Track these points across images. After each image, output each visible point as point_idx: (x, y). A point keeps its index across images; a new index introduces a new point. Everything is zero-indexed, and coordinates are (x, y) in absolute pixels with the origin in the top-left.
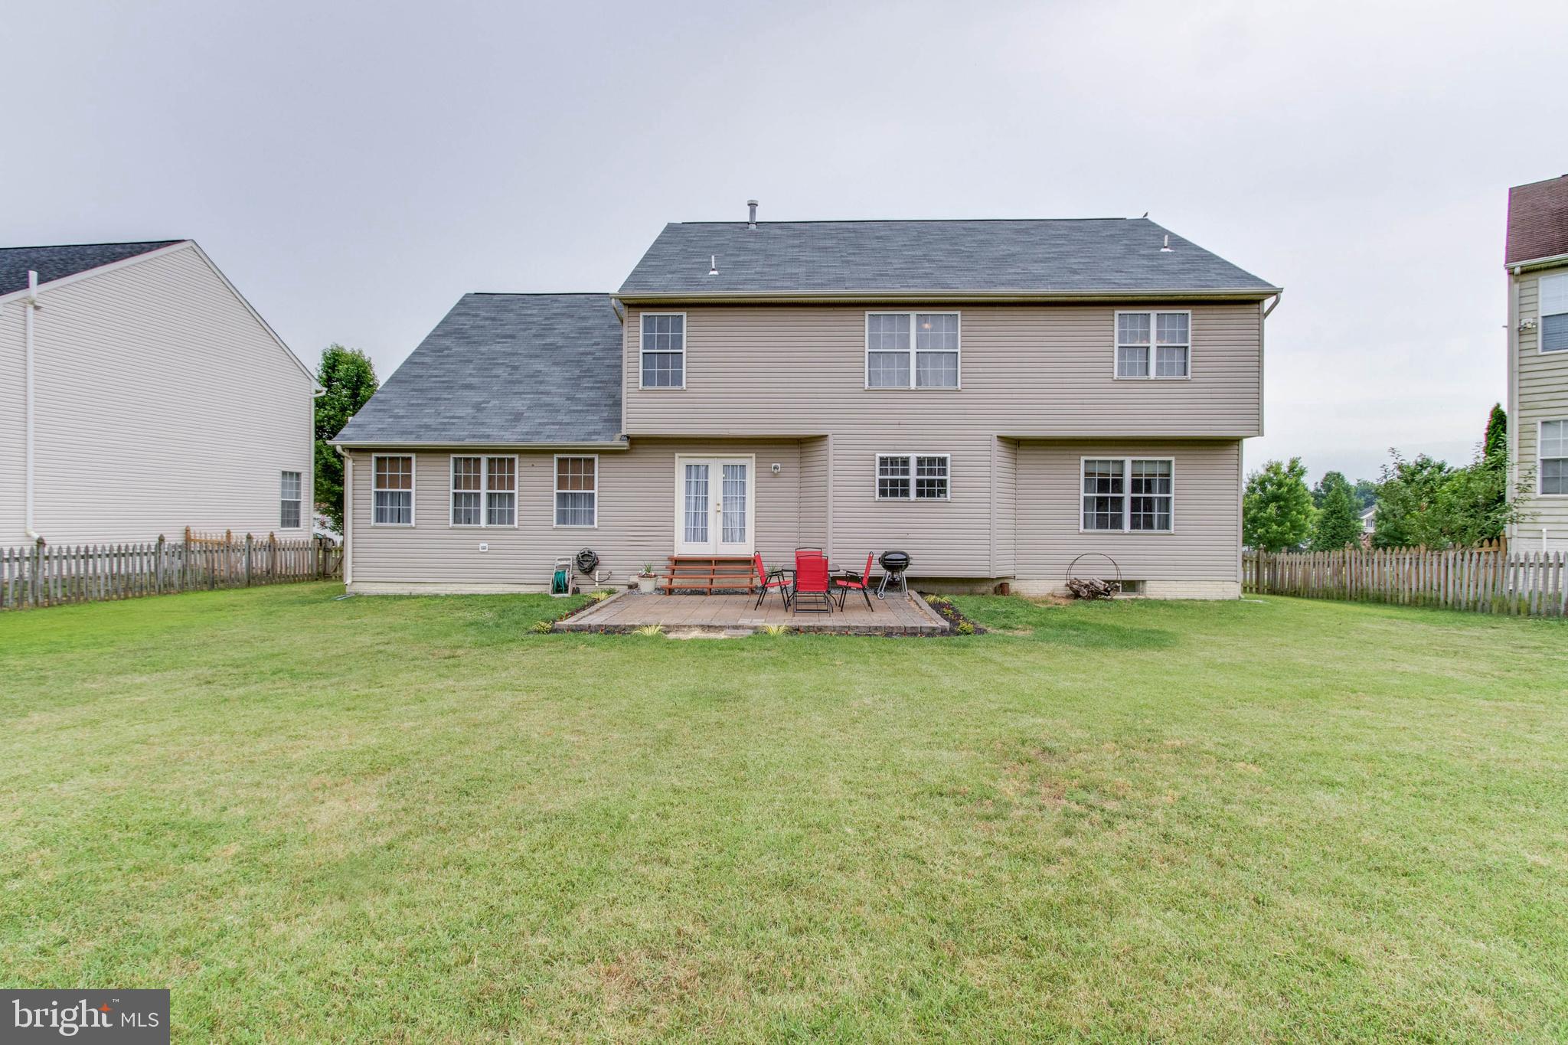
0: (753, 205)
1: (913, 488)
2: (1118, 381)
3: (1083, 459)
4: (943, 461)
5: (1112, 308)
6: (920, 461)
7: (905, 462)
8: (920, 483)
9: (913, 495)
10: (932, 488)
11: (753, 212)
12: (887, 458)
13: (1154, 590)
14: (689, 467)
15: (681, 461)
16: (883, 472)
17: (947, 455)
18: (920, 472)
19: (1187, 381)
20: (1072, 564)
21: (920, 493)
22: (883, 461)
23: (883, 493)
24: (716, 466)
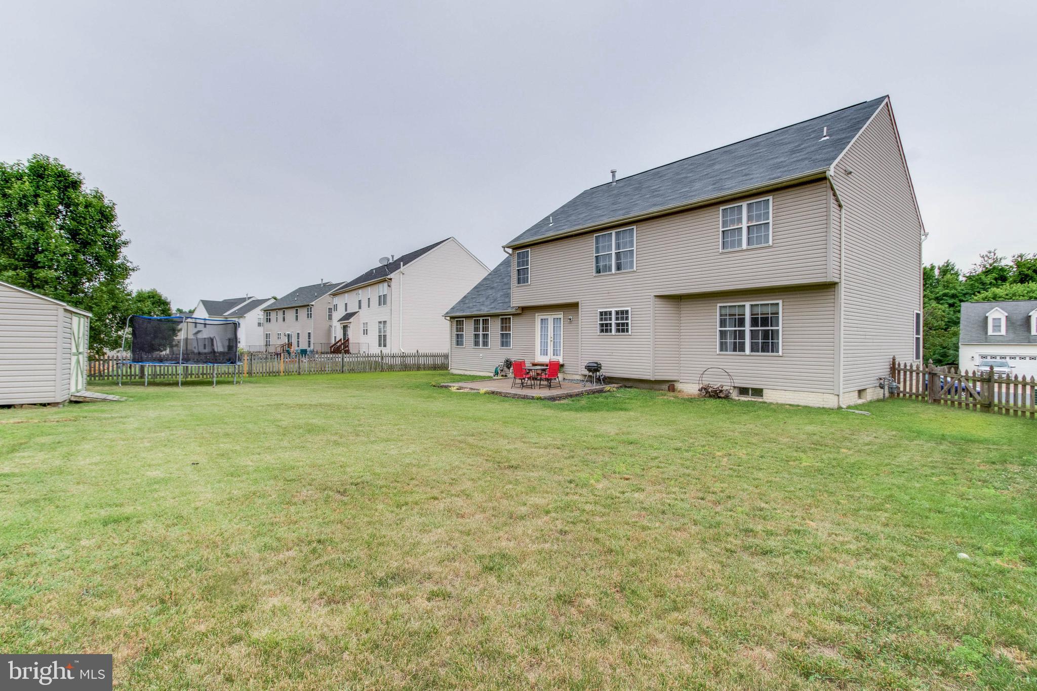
0: (613, 172)
1: (614, 328)
2: (722, 253)
3: (719, 305)
4: (627, 312)
5: (718, 206)
6: (617, 313)
7: (610, 313)
8: (618, 325)
9: (613, 332)
10: (622, 328)
11: (614, 176)
12: (602, 312)
13: (770, 396)
14: (542, 319)
15: (538, 317)
16: (601, 319)
17: (629, 309)
18: (617, 319)
19: (769, 247)
20: (703, 374)
21: (618, 331)
22: (601, 313)
23: (602, 331)
24: (550, 317)
